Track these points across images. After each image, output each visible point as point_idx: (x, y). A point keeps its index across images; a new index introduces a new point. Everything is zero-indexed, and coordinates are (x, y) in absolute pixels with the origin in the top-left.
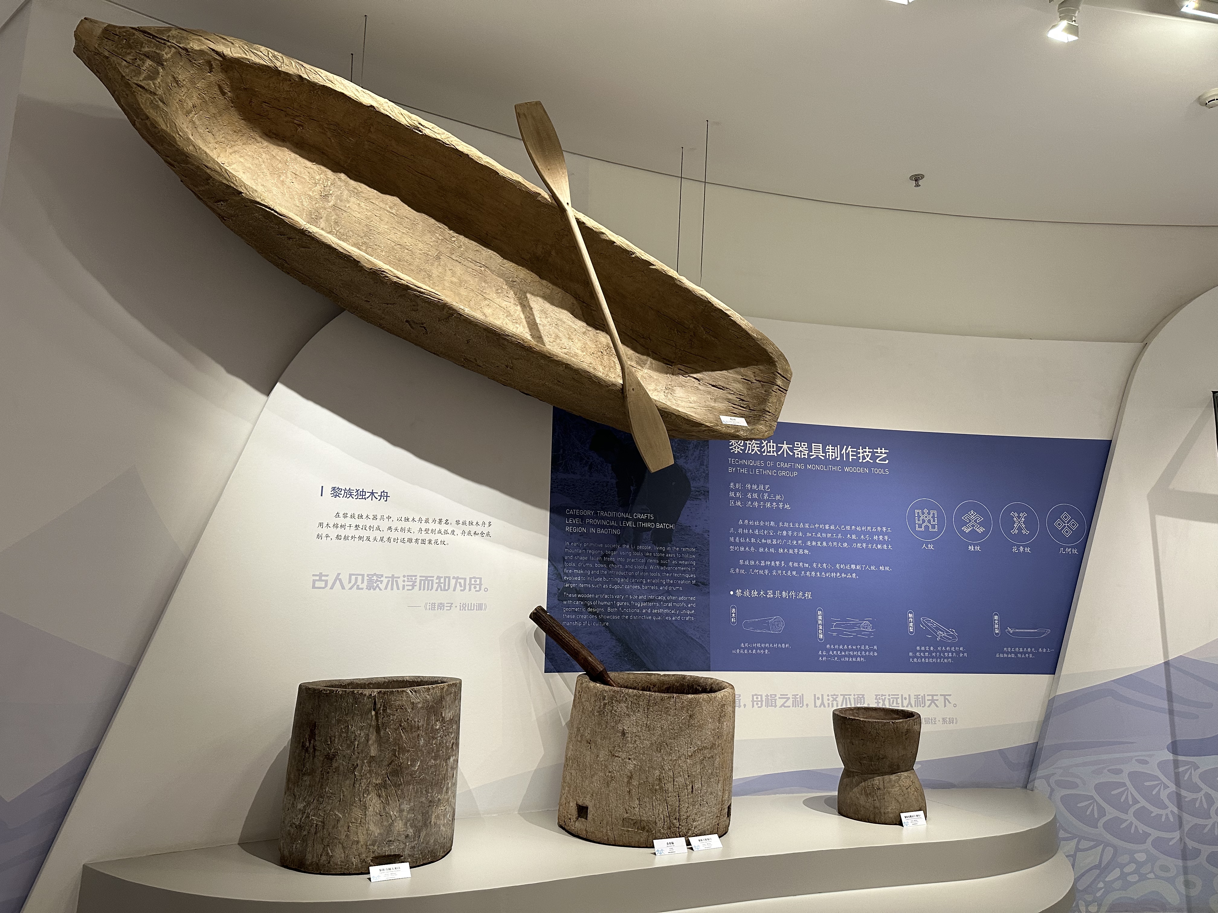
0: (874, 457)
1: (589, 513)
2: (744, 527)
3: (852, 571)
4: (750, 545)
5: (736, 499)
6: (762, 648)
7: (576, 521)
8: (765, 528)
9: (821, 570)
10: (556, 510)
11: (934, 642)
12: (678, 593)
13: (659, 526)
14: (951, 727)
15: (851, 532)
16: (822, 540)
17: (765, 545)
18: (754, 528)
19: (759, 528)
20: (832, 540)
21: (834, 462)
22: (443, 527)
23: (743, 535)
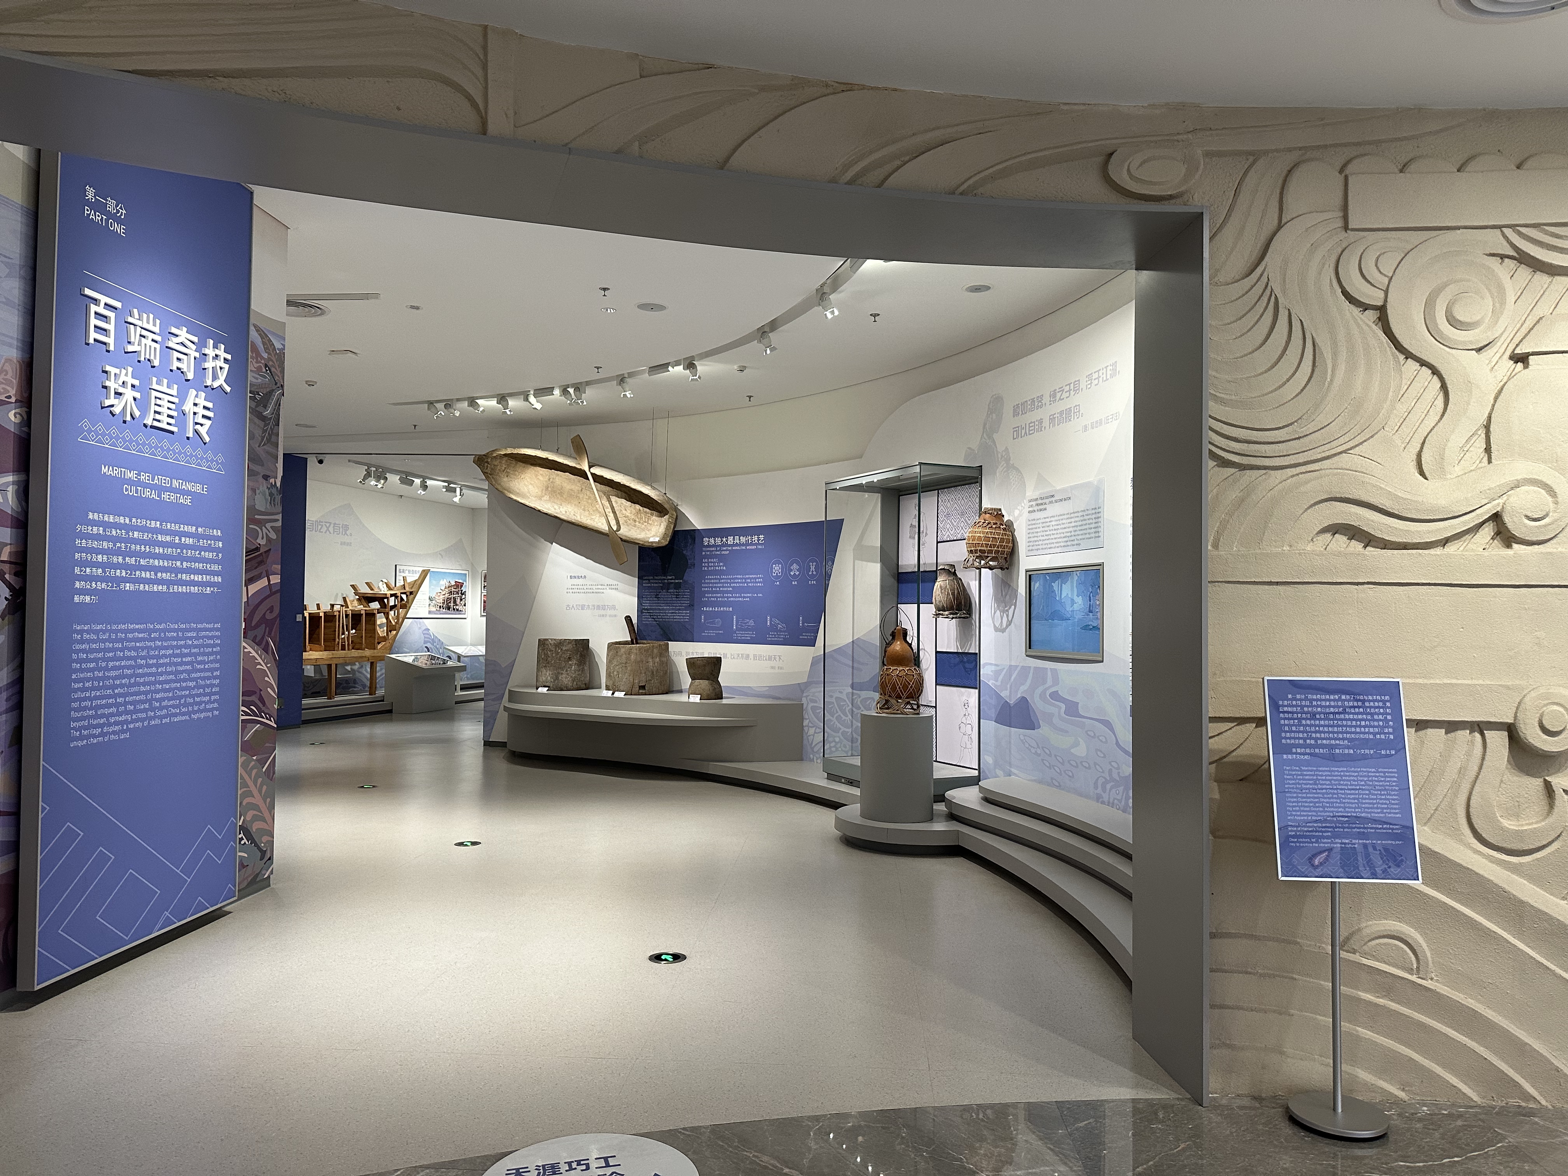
0: (758, 540)
1: (651, 577)
2: (707, 579)
3: (747, 597)
4: (709, 587)
5: (705, 567)
6: (712, 633)
7: (647, 581)
8: (715, 579)
9: (736, 597)
10: (640, 578)
11: (776, 630)
12: (683, 610)
13: (676, 581)
14: (780, 671)
15: (748, 578)
16: (737, 583)
17: (716, 587)
18: (711, 579)
19: (713, 579)
20: (741, 583)
21: (743, 545)
22: (603, 587)
23: (708, 583)
